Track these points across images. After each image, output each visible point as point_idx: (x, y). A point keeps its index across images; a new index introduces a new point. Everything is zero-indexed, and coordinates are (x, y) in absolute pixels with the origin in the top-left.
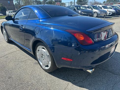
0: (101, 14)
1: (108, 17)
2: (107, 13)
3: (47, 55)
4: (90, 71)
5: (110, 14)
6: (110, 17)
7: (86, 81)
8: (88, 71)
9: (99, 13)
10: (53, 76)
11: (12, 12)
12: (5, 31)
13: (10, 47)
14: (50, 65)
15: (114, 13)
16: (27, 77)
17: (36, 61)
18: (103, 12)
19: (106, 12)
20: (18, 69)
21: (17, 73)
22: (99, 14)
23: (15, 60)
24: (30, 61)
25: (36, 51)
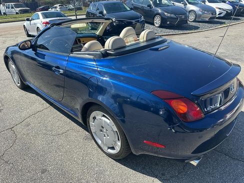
0: (203, 16)
1: (218, 20)
2: (216, 14)
3: (113, 130)
4: (195, 163)
5: (222, 15)
6: (220, 20)
7: (185, 175)
8: (192, 162)
9: (200, 13)
10: (123, 166)
11: (12, 8)
12: (13, 66)
13: (28, 101)
14: (118, 149)
15: (229, 11)
16: (75, 169)
17: (87, 133)
18: (208, 11)
19: (213, 11)
20: (56, 151)
21: (54, 160)
22: (200, 16)
23: (44, 131)
24: (75, 134)
25: (88, 119)
